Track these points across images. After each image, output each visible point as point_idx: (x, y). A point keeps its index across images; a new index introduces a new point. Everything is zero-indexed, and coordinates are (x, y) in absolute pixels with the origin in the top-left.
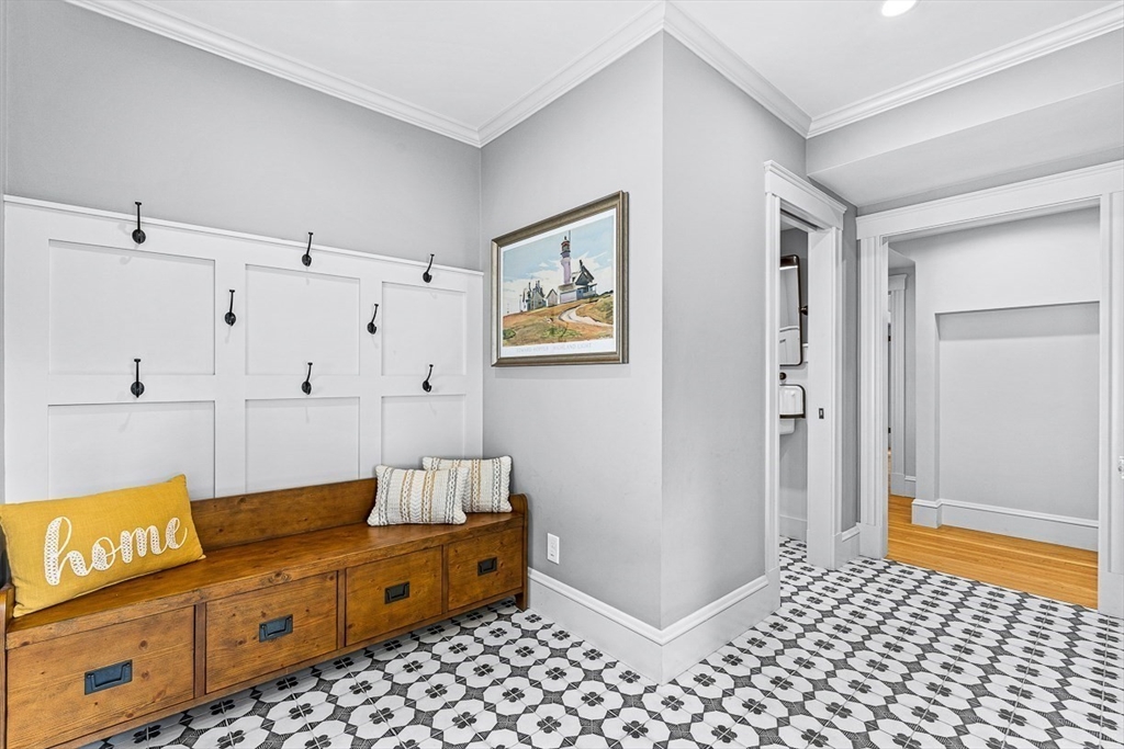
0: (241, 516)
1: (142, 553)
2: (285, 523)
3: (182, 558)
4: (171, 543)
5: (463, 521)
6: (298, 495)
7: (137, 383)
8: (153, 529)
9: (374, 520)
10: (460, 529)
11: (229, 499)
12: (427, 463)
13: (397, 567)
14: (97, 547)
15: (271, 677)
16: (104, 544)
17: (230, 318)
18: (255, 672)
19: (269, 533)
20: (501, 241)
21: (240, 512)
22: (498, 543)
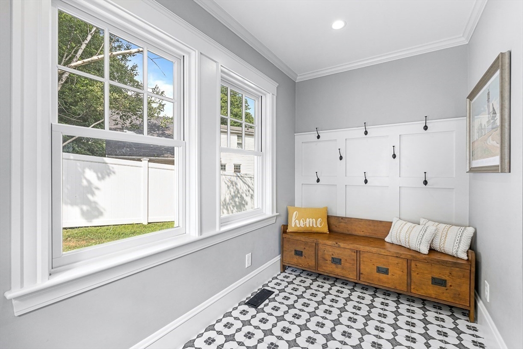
0: (342, 224)
1: (311, 226)
2: (356, 231)
3: (321, 231)
4: (318, 225)
5: (425, 253)
6: (360, 221)
7: (318, 179)
8: (314, 220)
9: (387, 239)
10: (424, 256)
11: (338, 217)
12: (422, 221)
13: (383, 260)
14: (301, 221)
15: (334, 276)
16: (303, 220)
17: (341, 158)
18: (330, 271)
19: (350, 232)
20: (471, 96)
21: (341, 222)
22: (448, 272)
